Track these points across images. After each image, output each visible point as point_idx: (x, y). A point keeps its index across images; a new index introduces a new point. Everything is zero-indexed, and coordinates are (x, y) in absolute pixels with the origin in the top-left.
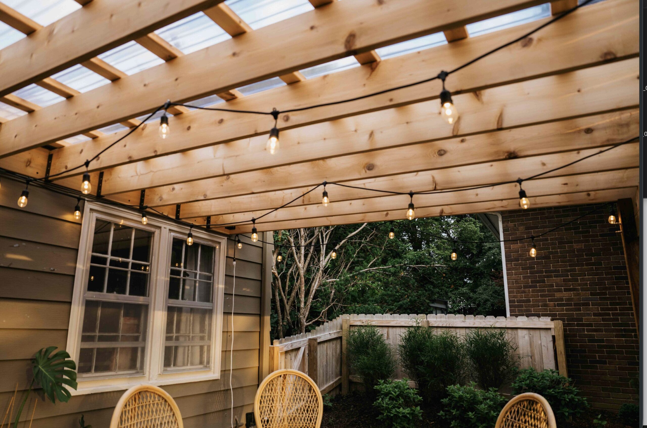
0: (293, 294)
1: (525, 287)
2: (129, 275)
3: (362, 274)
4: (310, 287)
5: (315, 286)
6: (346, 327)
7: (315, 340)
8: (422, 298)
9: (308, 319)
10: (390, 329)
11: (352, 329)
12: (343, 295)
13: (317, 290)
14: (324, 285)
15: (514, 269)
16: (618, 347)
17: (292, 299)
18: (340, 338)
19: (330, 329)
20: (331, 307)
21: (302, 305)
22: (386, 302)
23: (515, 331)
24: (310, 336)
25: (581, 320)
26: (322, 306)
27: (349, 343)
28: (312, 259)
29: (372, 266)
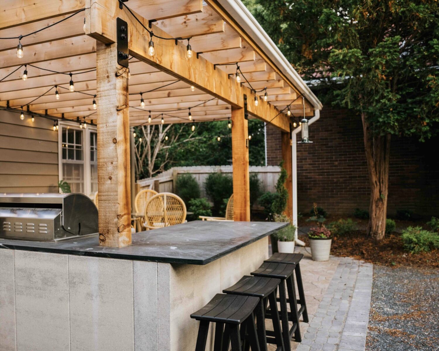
0: (143, 156)
1: (276, 150)
2: (75, 152)
3: (184, 143)
4: (154, 152)
5: (156, 151)
6: (175, 174)
7: (158, 181)
8: (222, 157)
9: (153, 171)
10: (201, 175)
11: (179, 175)
12: (173, 156)
13: (158, 154)
14: (162, 150)
15: (270, 140)
16: (319, 181)
17: (143, 159)
18: (172, 181)
19: (166, 175)
20: (166, 163)
21: (150, 162)
22: (200, 159)
23: (266, 174)
24: (155, 179)
25: (302, 167)
26: (161, 162)
27: (177, 183)
28: (154, 134)
29: (191, 138)
